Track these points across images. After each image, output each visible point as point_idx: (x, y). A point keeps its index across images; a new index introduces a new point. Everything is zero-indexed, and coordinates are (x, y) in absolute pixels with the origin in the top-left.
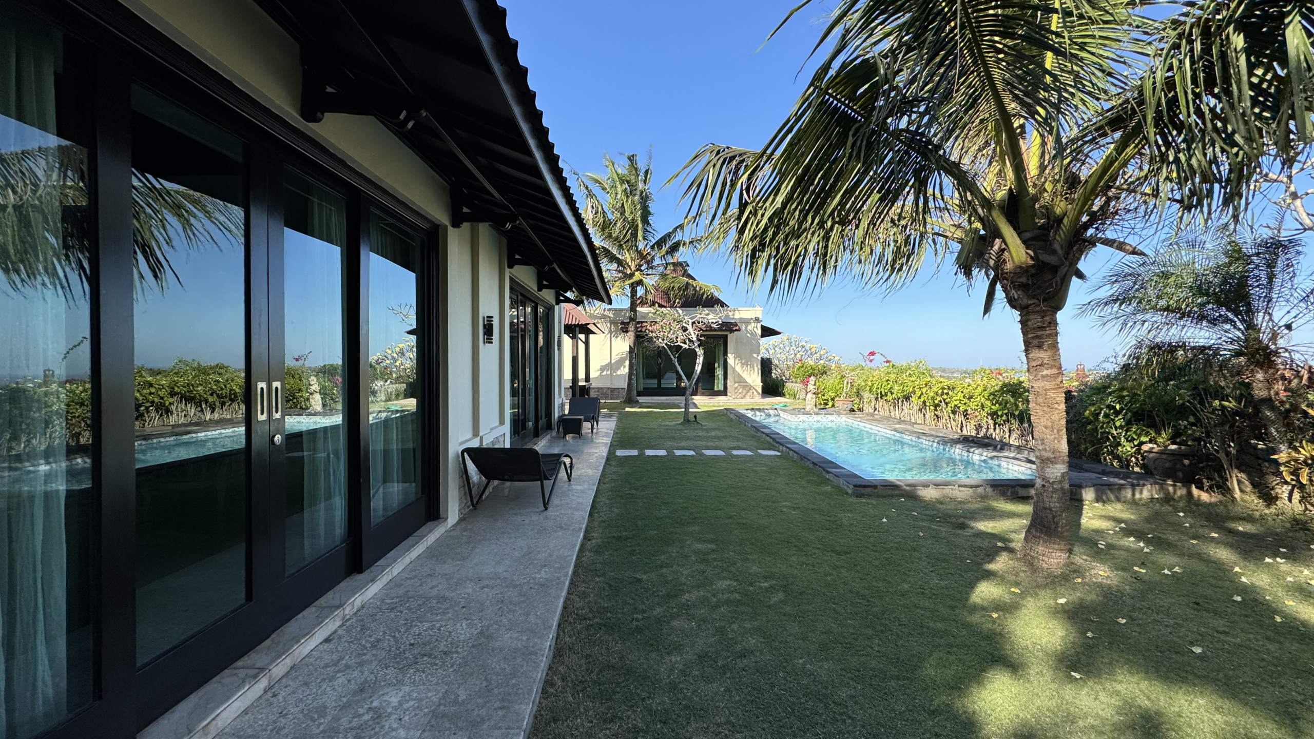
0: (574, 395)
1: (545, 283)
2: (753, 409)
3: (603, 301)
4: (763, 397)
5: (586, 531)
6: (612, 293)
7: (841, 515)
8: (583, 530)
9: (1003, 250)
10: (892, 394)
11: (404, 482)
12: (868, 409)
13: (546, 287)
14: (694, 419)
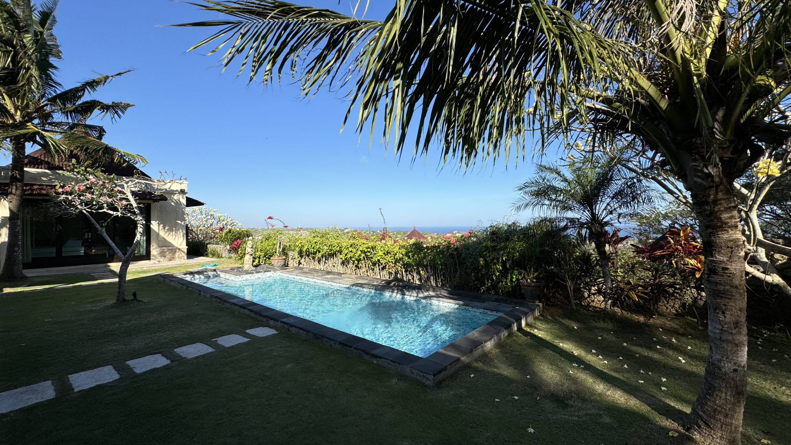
2: (191, 273)
4: (187, 258)
12: (293, 263)
14: (132, 298)
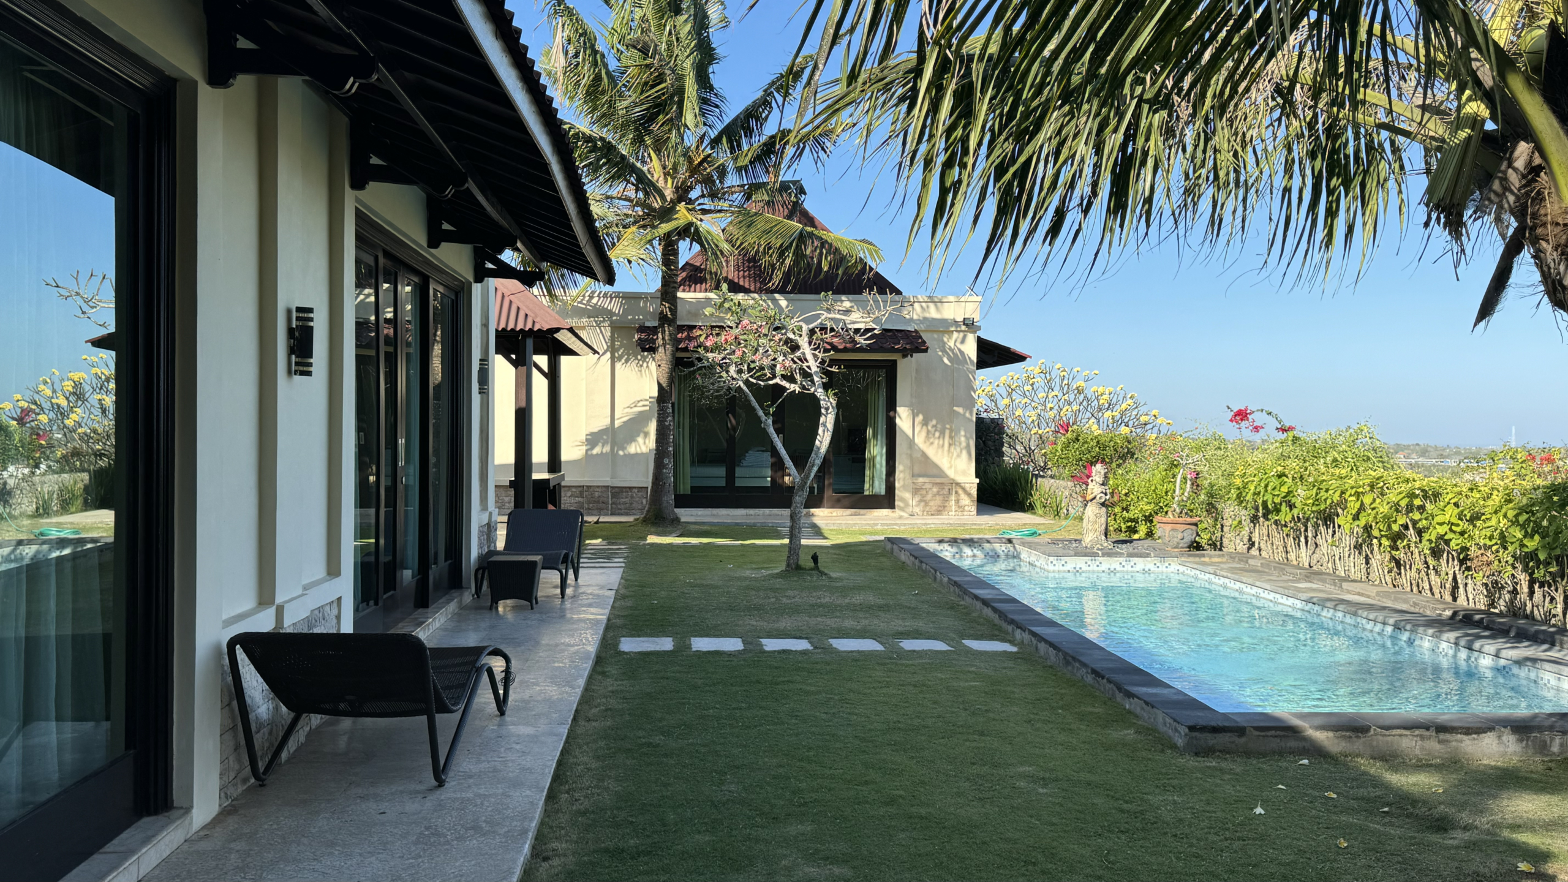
0: (519, 502)
1: (446, 226)
2: (954, 541)
3: (590, 273)
4: (979, 512)
5: (540, 838)
6: (616, 256)
7: (1156, 799)
8: (531, 835)
9: (1540, 168)
10: (1291, 506)
11: (78, 718)
12: (1234, 543)
13: (450, 237)
14: (812, 564)
